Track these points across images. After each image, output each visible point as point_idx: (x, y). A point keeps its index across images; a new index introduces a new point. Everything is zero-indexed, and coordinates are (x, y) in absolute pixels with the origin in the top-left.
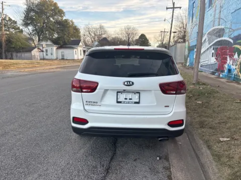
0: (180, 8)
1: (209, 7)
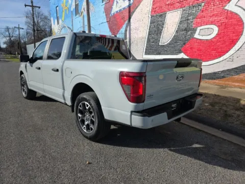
0: (39, 7)
1: (76, 15)
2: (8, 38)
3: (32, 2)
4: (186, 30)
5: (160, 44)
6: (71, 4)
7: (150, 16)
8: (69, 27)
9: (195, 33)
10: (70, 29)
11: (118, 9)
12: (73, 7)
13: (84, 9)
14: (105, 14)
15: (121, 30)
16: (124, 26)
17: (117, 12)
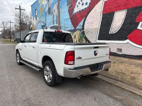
0: (24, 10)
1: (49, 14)
2: (3, 28)
3: (20, 7)
4: (130, 23)
5: (110, 33)
6: (46, 8)
7: (102, 15)
8: (43, 22)
9: (138, 26)
10: (44, 23)
11: (78, 10)
12: (47, 9)
13: (54, 10)
14: (68, 13)
15: (80, 23)
16: (82, 21)
17: (77, 12)
